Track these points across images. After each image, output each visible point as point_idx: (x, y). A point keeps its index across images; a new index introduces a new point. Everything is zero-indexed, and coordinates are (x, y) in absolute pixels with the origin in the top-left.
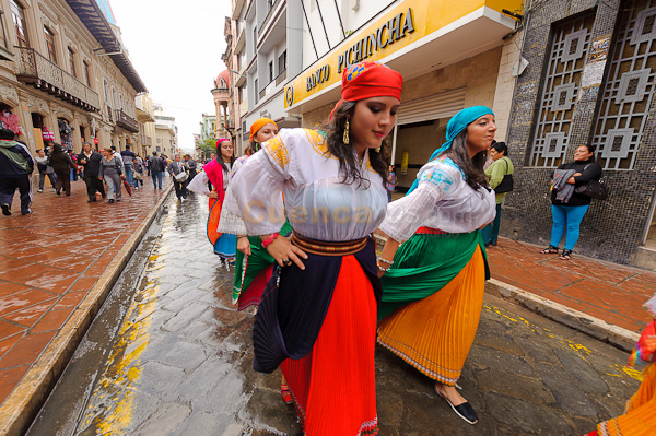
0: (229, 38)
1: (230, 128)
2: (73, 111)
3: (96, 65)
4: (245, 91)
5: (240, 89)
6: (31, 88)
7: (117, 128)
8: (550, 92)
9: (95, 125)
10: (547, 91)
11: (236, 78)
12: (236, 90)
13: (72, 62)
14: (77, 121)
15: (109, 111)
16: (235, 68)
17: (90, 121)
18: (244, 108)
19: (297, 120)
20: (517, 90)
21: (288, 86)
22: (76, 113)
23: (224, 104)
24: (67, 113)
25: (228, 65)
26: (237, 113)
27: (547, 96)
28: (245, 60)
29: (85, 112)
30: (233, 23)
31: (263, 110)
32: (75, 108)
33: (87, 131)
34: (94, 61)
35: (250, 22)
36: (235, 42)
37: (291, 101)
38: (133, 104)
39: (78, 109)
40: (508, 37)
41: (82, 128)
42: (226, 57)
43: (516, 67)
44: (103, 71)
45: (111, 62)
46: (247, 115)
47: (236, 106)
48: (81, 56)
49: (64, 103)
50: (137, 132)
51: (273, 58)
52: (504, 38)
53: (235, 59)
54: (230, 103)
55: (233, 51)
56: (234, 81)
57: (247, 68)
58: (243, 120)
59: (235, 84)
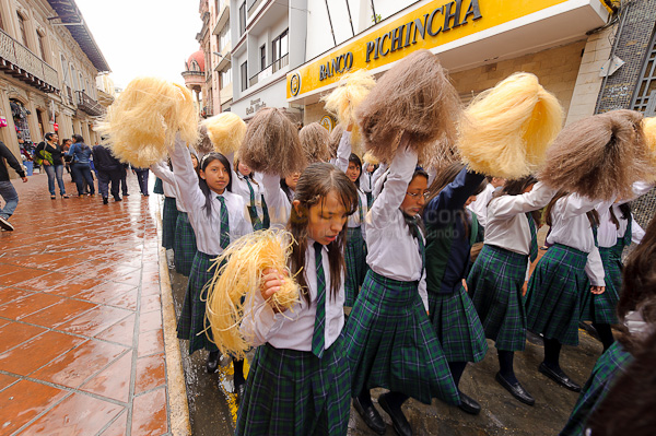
0: (206, 16)
1: (207, 116)
3: (51, 37)
4: (228, 77)
5: (220, 73)
7: (79, 112)
8: (644, 97)
9: (54, 108)
10: (641, 94)
11: (216, 62)
12: (215, 75)
13: (23, 31)
14: (32, 104)
15: (69, 93)
16: (214, 48)
17: (47, 103)
18: (227, 94)
19: (298, 111)
20: (603, 93)
21: (294, 73)
22: (32, 94)
23: (197, 88)
24: (22, 94)
25: (203, 46)
26: (216, 101)
27: (638, 101)
28: (228, 42)
29: (41, 93)
31: (254, 98)
32: (29, 87)
33: (45, 116)
34: (49, 32)
36: (214, 21)
37: (297, 90)
38: (94, 84)
39: (33, 88)
40: (595, 32)
41: (39, 112)
42: (202, 37)
43: (606, 66)
44: (60, 43)
45: (68, 34)
46: (230, 102)
47: (215, 93)
48: (34, 24)
49: (16, 81)
51: (265, 40)
52: (590, 33)
53: (213, 39)
54: (205, 88)
55: (211, 31)
56: (213, 64)
57: (230, 50)
58: (225, 108)
59: (213, 68)
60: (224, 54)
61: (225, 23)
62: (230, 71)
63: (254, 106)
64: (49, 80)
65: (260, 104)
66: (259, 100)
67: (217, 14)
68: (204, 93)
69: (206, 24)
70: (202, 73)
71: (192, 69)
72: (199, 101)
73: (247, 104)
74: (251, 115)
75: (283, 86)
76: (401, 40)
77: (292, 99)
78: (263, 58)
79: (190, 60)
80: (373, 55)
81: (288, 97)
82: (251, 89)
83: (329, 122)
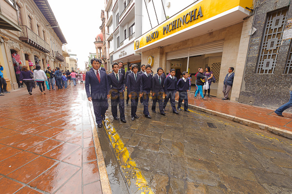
1: (104, 59)
2: (39, 53)
4: (112, 43)
5: (109, 41)
6: (24, 43)
11: (107, 37)
12: (107, 42)
15: (53, 52)
16: (106, 32)
18: (112, 49)
25: (102, 31)
26: (107, 53)
28: (112, 30)
30: (105, 13)
36: (106, 21)
38: (61, 49)
46: (113, 53)
47: (107, 50)
50: (63, 61)
53: (106, 28)
54: (103, 48)
55: (105, 25)
57: (113, 32)
58: (111, 55)
59: (106, 40)
60: (110, 34)
61: (111, 22)
62: (113, 40)
64: (47, 48)
65: (125, 53)
66: (124, 51)
67: (108, 18)
68: (103, 50)
69: (103, 23)
70: (102, 42)
71: (98, 41)
72: (100, 53)
73: (119, 53)
74: (121, 58)
75: (133, 45)
76: (175, 25)
77: (136, 50)
78: (125, 35)
79: (97, 37)
80: (165, 32)
81: (135, 49)
82: (121, 47)
83: (151, 58)
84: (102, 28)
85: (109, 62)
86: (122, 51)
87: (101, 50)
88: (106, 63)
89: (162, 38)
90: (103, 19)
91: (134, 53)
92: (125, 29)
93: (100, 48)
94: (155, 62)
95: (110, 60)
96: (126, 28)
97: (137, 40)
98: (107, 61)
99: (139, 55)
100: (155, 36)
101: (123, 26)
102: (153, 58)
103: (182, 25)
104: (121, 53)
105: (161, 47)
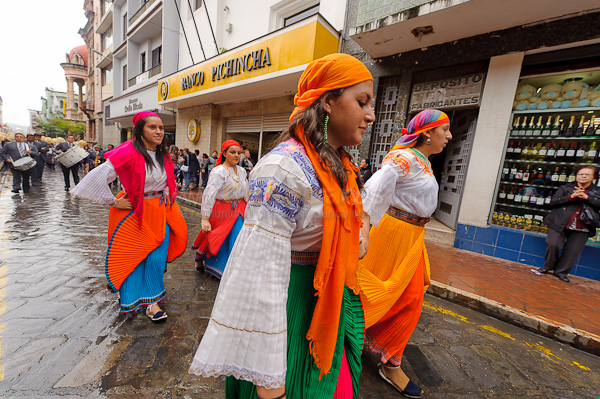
1: (87, 110)
5: (103, 71)
11: (98, 60)
12: (97, 72)
18: (108, 91)
25: (87, 42)
26: (97, 96)
28: (110, 42)
35: (119, 7)
36: (98, 22)
46: (111, 99)
47: (97, 89)
54: (88, 82)
55: (95, 29)
56: (96, 61)
57: (113, 51)
58: (106, 104)
59: (96, 64)
60: (105, 54)
61: (110, 26)
62: (113, 71)
63: (132, 105)
65: (138, 103)
66: (136, 100)
67: (102, 15)
68: (87, 87)
69: (90, 22)
70: (86, 67)
71: (74, 61)
72: (81, 94)
73: (125, 102)
74: (129, 113)
75: (155, 91)
76: (232, 69)
77: (163, 102)
78: (144, 64)
79: (73, 52)
80: (217, 77)
81: (159, 100)
82: (130, 89)
83: (195, 125)
84: (86, 33)
85: (101, 120)
86: (133, 98)
87: (84, 88)
88: (92, 122)
89: (210, 88)
90: (90, 14)
91: (159, 108)
92: (142, 52)
93: (81, 82)
94: (203, 132)
95: (103, 116)
96: (145, 49)
97: (164, 80)
98: (96, 117)
99: (172, 114)
100: (198, 81)
101: (138, 44)
102: (199, 124)
103: (242, 71)
104: (131, 102)
105: (214, 106)
